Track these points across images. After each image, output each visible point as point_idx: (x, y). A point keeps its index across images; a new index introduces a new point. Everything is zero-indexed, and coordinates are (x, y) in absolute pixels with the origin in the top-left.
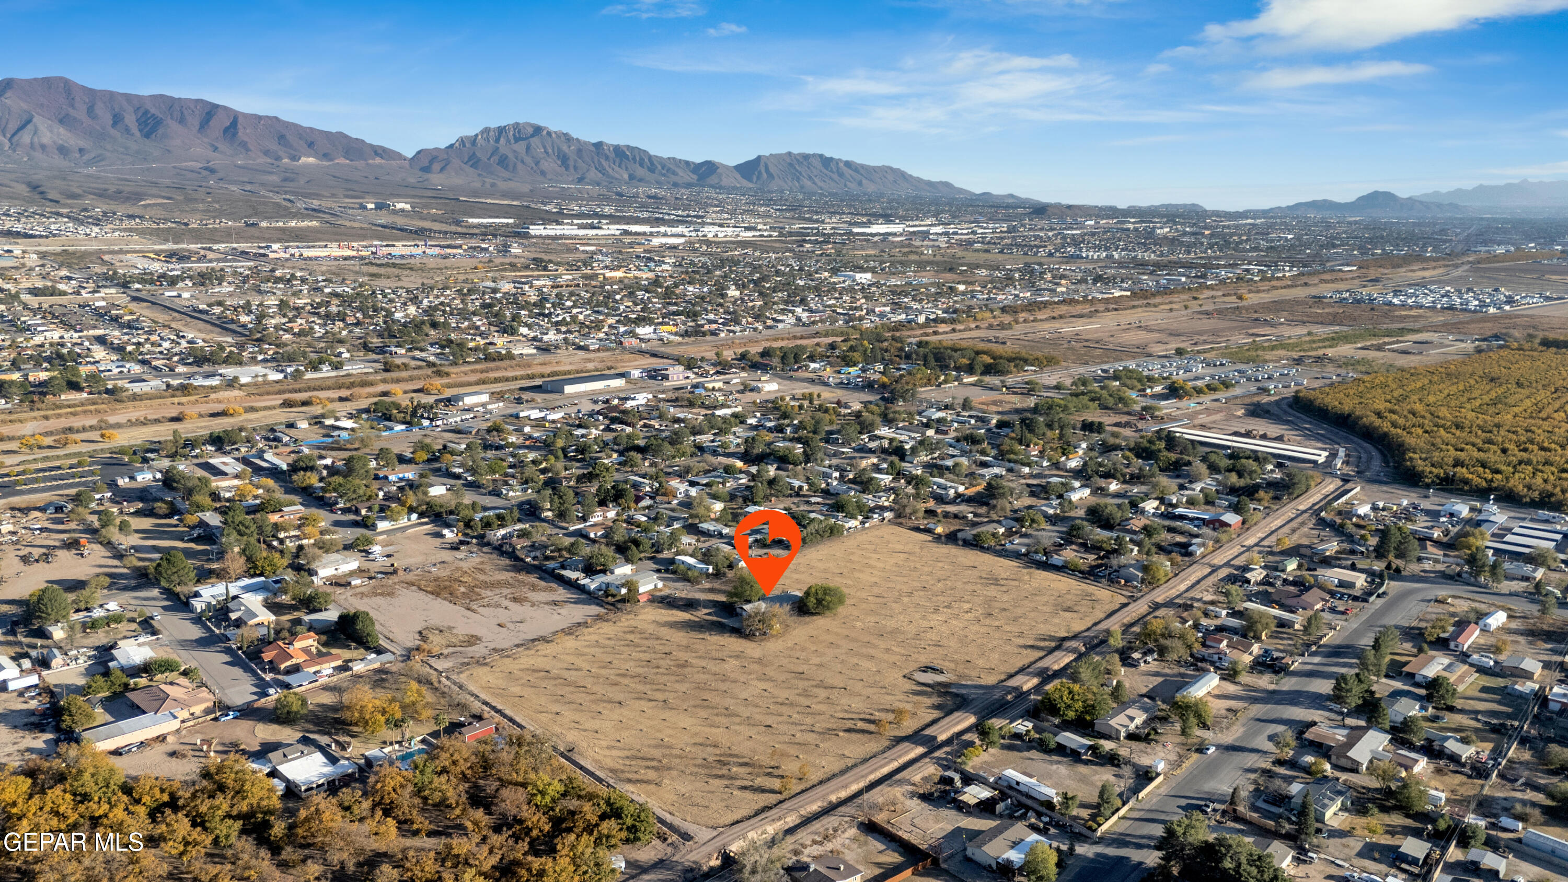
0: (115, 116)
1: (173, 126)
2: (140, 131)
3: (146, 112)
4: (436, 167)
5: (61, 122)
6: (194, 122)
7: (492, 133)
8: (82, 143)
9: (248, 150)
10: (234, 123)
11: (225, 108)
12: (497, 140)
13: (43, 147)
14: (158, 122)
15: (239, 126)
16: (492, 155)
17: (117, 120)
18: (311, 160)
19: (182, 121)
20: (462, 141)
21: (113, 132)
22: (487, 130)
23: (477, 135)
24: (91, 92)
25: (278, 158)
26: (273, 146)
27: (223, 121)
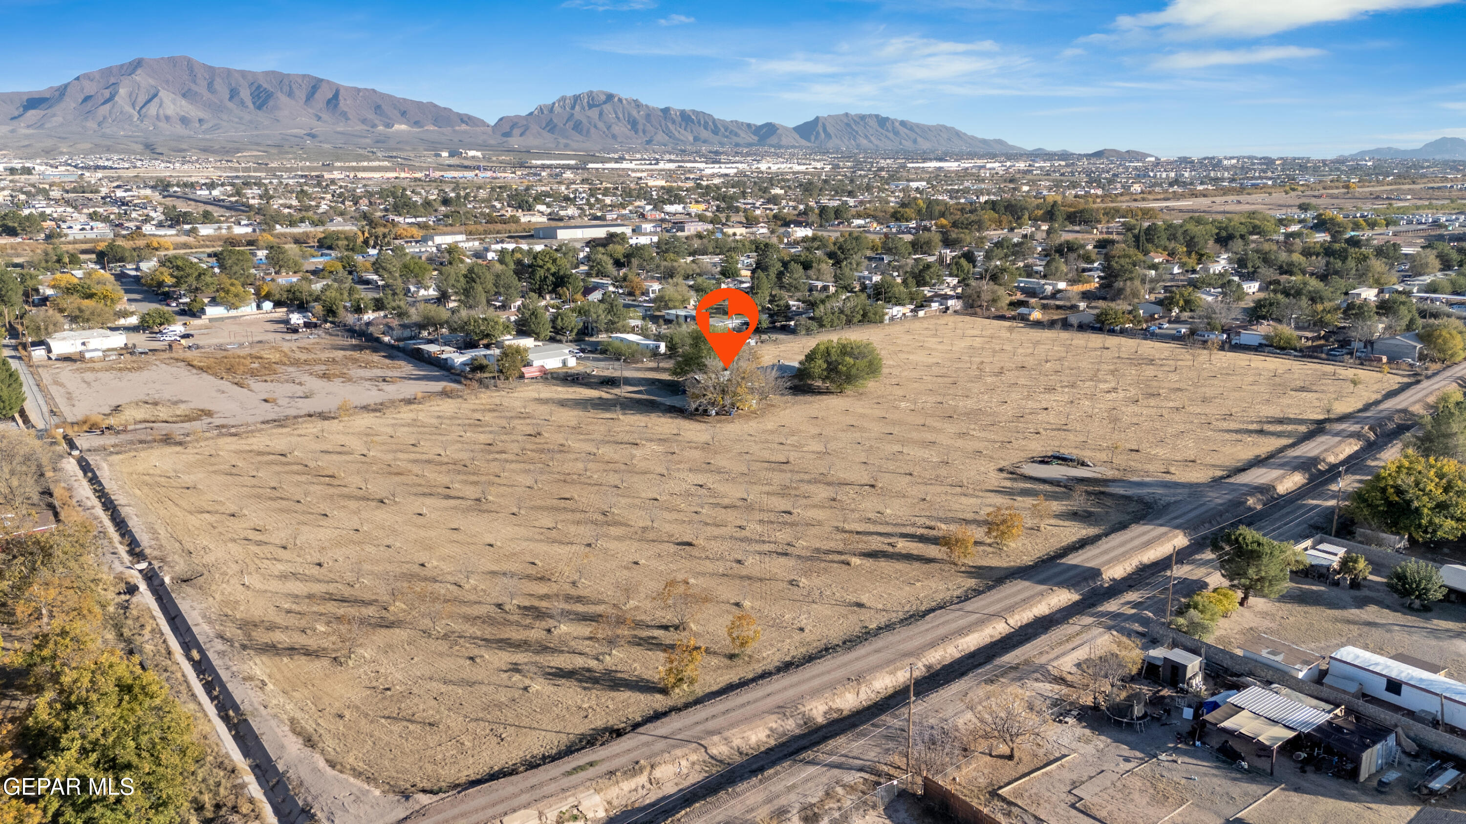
0: (232, 91)
1: (283, 98)
2: (254, 103)
3: (259, 87)
4: (516, 132)
5: (184, 96)
6: (301, 95)
7: (567, 101)
8: (201, 114)
9: (347, 119)
10: (336, 96)
11: (328, 82)
12: (573, 108)
13: (167, 118)
14: (269, 95)
15: (340, 97)
16: (568, 120)
17: (233, 94)
18: (403, 127)
19: (290, 94)
20: (541, 109)
21: (230, 105)
22: (563, 99)
23: (554, 104)
24: (211, 70)
25: (374, 126)
26: (371, 116)
27: (324, 94)
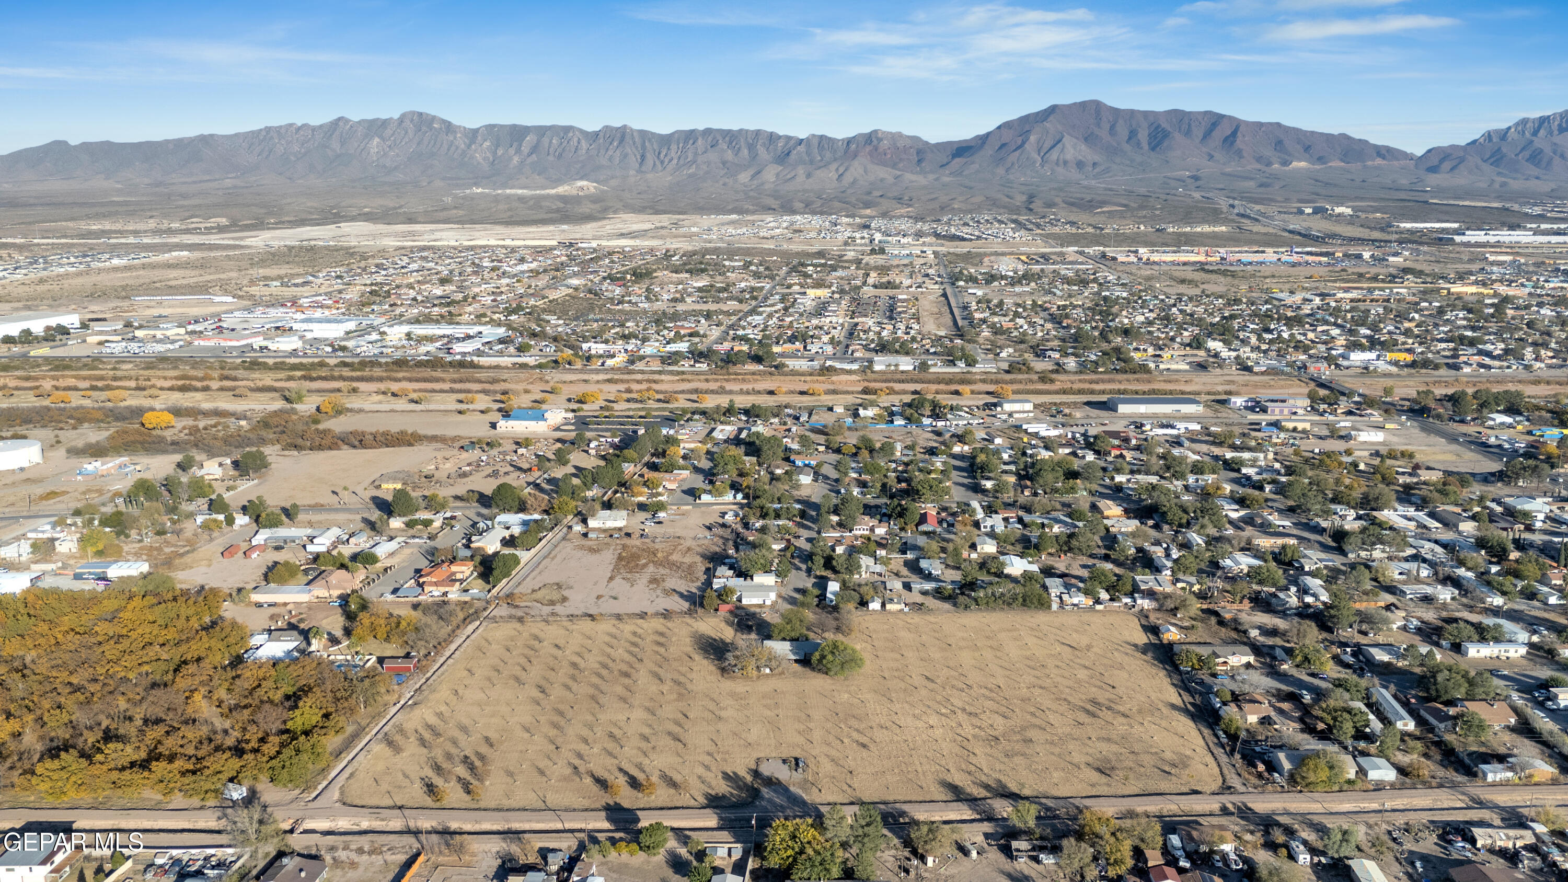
0: (1131, 132)
1: (1178, 137)
2: (1149, 144)
3: (1159, 126)
4: (1447, 165)
5: (1086, 139)
6: (1198, 133)
7: (1530, 125)
8: (1097, 158)
9: (1241, 157)
10: (1234, 134)
11: (1230, 118)
12: (1535, 133)
13: (1065, 163)
14: (1166, 135)
15: (1239, 134)
16: (1523, 149)
17: (1133, 134)
18: (1303, 164)
19: (1188, 133)
20: (1489, 136)
21: (1127, 147)
22: (1524, 122)
23: (1509, 128)
24: (1116, 111)
25: (1269, 164)
26: (1268, 152)
27: (1224, 130)
